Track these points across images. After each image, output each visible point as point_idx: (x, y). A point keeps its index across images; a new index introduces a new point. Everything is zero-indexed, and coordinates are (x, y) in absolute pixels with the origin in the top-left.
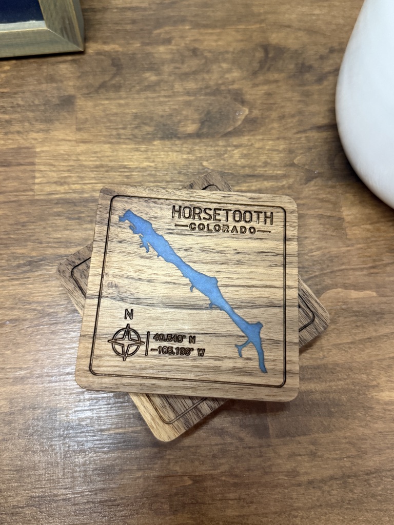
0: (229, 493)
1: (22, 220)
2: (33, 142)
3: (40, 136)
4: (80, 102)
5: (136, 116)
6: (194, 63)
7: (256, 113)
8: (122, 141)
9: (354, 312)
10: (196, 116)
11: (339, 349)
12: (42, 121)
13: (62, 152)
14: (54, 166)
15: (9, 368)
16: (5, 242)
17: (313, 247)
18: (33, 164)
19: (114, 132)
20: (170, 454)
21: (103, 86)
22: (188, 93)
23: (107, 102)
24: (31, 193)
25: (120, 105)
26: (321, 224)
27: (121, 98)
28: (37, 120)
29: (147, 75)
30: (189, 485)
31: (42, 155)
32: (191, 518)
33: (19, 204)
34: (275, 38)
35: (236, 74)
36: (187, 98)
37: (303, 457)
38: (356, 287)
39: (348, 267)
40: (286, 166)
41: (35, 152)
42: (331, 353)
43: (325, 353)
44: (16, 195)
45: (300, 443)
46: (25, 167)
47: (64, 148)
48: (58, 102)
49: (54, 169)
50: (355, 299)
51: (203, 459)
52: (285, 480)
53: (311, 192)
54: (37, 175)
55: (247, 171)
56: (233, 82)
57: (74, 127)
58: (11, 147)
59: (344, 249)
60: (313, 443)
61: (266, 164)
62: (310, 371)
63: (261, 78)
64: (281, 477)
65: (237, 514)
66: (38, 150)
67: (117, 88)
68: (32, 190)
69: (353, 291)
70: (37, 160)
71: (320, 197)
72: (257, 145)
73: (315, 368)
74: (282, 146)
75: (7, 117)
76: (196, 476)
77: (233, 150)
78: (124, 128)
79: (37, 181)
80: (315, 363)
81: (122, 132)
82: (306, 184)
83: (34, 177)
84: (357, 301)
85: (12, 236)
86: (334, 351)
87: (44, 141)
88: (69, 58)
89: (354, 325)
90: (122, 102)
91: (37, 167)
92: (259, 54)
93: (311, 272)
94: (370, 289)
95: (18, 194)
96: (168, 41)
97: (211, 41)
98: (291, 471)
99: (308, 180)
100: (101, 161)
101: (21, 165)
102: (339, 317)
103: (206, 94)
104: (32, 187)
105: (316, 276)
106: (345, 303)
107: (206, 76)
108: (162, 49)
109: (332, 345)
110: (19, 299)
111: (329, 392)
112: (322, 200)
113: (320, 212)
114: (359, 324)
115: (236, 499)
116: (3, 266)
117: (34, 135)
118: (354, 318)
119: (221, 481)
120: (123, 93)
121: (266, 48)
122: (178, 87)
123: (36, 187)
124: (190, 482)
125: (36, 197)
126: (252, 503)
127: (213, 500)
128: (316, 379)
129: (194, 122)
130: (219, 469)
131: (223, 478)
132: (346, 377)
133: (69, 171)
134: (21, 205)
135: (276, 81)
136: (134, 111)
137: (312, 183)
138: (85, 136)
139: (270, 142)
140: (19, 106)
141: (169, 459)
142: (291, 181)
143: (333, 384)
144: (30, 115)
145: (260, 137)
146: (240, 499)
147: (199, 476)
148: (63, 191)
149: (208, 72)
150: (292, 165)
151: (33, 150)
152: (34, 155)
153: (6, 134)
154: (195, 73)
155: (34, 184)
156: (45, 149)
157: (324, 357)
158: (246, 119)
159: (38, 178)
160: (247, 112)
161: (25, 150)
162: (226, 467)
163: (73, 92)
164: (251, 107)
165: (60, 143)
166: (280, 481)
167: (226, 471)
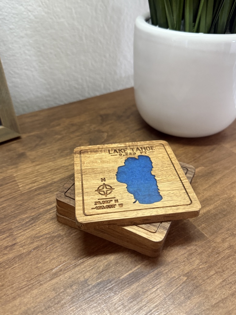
0: (209, 273)
1: (19, 204)
2: (11, 173)
3: (14, 170)
4: (28, 153)
5: (59, 150)
6: (74, 128)
7: (110, 133)
8: (57, 159)
9: (201, 176)
10: (86, 141)
11: (207, 191)
13: (28, 172)
15: (44, 273)
16: (13, 216)
18: (15, 181)
19: (51, 157)
20: (165, 270)
21: (37, 145)
22: (78, 136)
23: (42, 149)
24: (19, 192)
25: (49, 149)
27: (48, 146)
28: (9, 165)
29: (56, 136)
30: (186, 280)
31: (18, 176)
32: (200, 296)
33: (14, 198)
34: (102, 112)
35: (94, 126)
36: (79, 138)
37: (229, 238)
41: (14, 176)
42: (204, 194)
43: (202, 194)
45: (222, 233)
46: (11, 183)
47: (29, 170)
48: (17, 156)
49: (28, 179)
50: (197, 171)
51: (183, 263)
52: (230, 252)
54: (19, 184)
56: (95, 128)
57: (30, 162)
60: (228, 230)
63: (105, 124)
64: (227, 252)
65: (221, 280)
66: (15, 175)
67: (45, 144)
68: (19, 190)
70: (16, 179)
73: (203, 201)
76: (186, 274)
78: (55, 155)
79: (20, 186)
80: (201, 200)
81: (55, 156)
83: (18, 185)
84: (199, 172)
85: (16, 212)
86: (205, 192)
87: (16, 172)
88: (15, 141)
90: (49, 147)
91: (17, 181)
92: (100, 118)
94: (200, 166)
95: (11, 194)
96: (59, 125)
97: (76, 120)
98: (229, 246)
100: (50, 168)
101: (8, 183)
102: (196, 180)
103: (86, 134)
104: (19, 189)
107: (83, 130)
108: (57, 128)
109: (203, 190)
110: (34, 237)
111: (217, 207)
114: (206, 179)
115: (215, 274)
116: (17, 226)
117: (10, 171)
118: (203, 178)
119: (200, 269)
121: (101, 116)
122: (72, 136)
123: (21, 188)
124: (186, 278)
125: (23, 192)
126: (224, 271)
127: (204, 281)
129: (86, 143)
130: (195, 264)
131: (201, 267)
132: (218, 199)
133: (35, 177)
134: (16, 198)
135: (112, 123)
136: (57, 148)
138: (38, 163)
141: (166, 273)
143: (216, 203)
144: (4, 165)
146: (217, 273)
147: (188, 273)
148: (36, 185)
149: (82, 128)
151: (13, 176)
152: (14, 177)
154: (77, 130)
155: (19, 188)
156: (18, 174)
157: (203, 196)
158: (108, 136)
159: (20, 185)
160: (106, 134)
161: (8, 177)
162: (197, 261)
163: (22, 151)
164: (107, 132)
165: (25, 169)
166: (228, 253)
167: (199, 263)
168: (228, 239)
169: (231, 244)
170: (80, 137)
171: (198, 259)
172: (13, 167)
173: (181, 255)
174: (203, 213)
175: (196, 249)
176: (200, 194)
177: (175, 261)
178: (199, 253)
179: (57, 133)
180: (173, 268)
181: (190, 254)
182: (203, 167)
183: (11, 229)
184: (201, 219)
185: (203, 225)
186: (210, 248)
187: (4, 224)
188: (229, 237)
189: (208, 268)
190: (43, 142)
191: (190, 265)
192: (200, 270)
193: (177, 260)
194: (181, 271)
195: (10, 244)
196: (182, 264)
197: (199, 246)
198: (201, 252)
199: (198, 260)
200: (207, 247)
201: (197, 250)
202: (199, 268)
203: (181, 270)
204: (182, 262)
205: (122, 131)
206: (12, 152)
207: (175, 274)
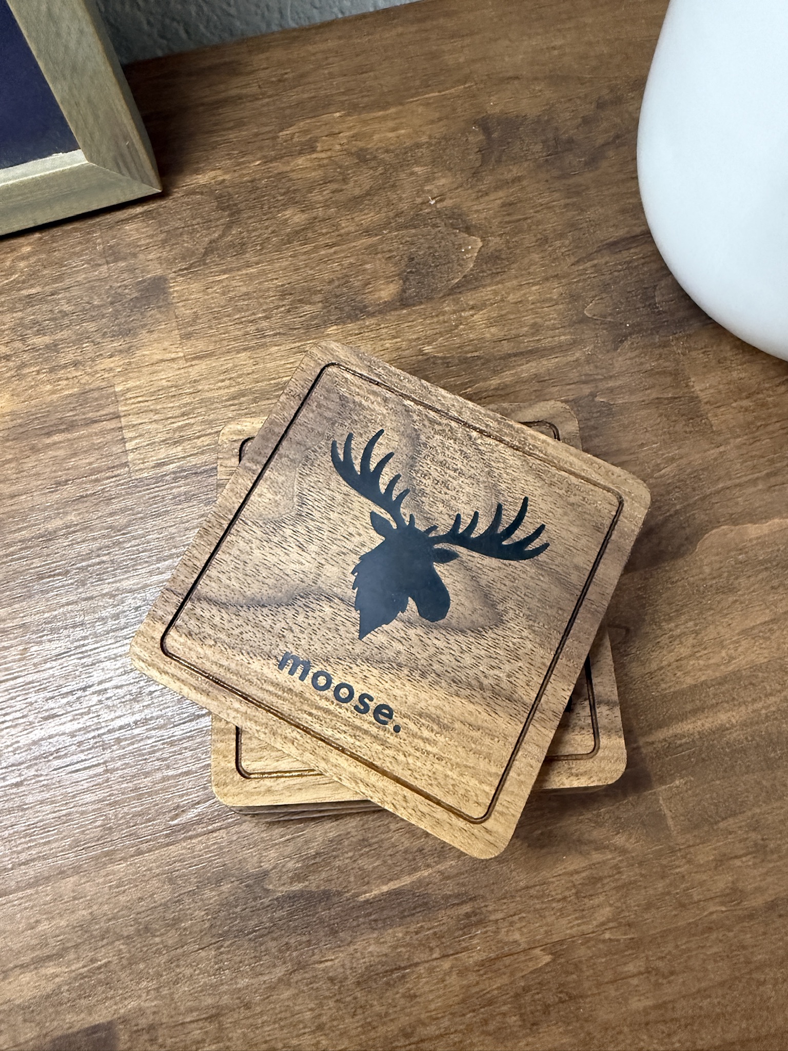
0: (625, 964)
2: (106, 375)
3: (116, 363)
4: (177, 287)
5: (283, 291)
7: (495, 242)
8: (268, 340)
9: (761, 563)
10: (391, 269)
11: (753, 638)
12: (113, 335)
13: (164, 383)
14: (155, 411)
17: (659, 461)
18: (117, 416)
19: (251, 328)
21: (211, 248)
22: (368, 232)
23: (225, 276)
24: (124, 470)
25: (251, 277)
26: (661, 415)
27: (247, 265)
28: (104, 335)
29: (287, 213)
30: (547, 964)
31: (128, 395)
32: (566, 1032)
35: (443, 181)
36: (367, 240)
37: (744, 859)
38: (754, 517)
39: (729, 483)
40: (573, 324)
41: (115, 394)
42: (740, 649)
43: (732, 650)
44: (97, 480)
45: (730, 833)
46: (102, 424)
47: (166, 376)
48: (135, 294)
49: (156, 417)
50: (758, 538)
51: (560, 905)
52: (722, 912)
53: (628, 362)
54: (128, 434)
55: (506, 347)
57: (176, 333)
58: (67, 392)
59: (714, 452)
60: (755, 827)
61: (536, 328)
62: (712, 691)
63: (488, 180)
64: (712, 909)
65: (649, 1003)
66: (118, 389)
67: (240, 248)
68: (126, 464)
69: (749, 525)
70: (121, 408)
71: (647, 367)
72: (511, 298)
73: (720, 684)
74: (556, 290)
75: (47, 339)
76: (554, 944)
77: (472, 316)
78: (266, 318)
79: (128, 445)
80: (718, 674)
81: (265, 324)
82: (616, 349)
83: (123, 441)
84: (762, 543)
86: (746, 644)
87: (125, 372)
88: (139, 210)
89: (767, 588)
90: (251, 271)
91: (124, 420)
92: (476, 138)
94: (779, 514)
95: (99, 476)
96: (310, 147)
97: (385, 131)
98: (728, 891)
99: (619, 341)
100: (239, 384)
101: (93, 422)
103: (400, 227)
104: (124, 458)
105: (677, 512)
106: (741, 550)
107: (393, 196)
108: (301, 161)
109: (739, 634)
111: (757, 723)
112: (652, 373)
113: (655, 393)
114: (775, 583)
115: (641, 973)
117: (107, 363)
118: (765, 574)
119: (604, 941)
120: (249, 256)
121: (485, 124)
122: (347, 226)
123: (131, 456)
124: (548, 958)
126: (672, 973)
127: (599, 985)
128: (727, 702)
129: (389, 280)
130: (595, 919)
131: (607, 936)
132: (779, 687)
133: (183, 415)
135: (518, 179)
137: (627, 344)
138: (200, 345)
139: (535, 288)
140: (65, 314)
141: (497, 922)
142: (588, 349)
143: (758, 705)
144: (91, 327)
145: (515, 282)
146: (649, 972)
147: (561, 942)
148: (181, 455)
149: (394, 187)
150: (584, 320)
151: (111, 390)
152: (116, 398)
153: (52, 370)
154: (370, 193)
155: (125, 452)
156: (130, 384)
157: (731, 658)
158: (481, 259)
159: (132, 439)
160: (479, 244)
161: (96, 395)
162: (606, 912)
163: (159, 270)
164: (484, 234)
165: (155, 368)
166: (714, 916)
167: (609, 921)
168: (738, 863)
169: (740, 885)
170: (375, 240)
171: (611, 905)
172: (117, 344)
173: (564, 874)
174: (699, 732)
175: (616, 867)
176: (723, 646)
177: (538, 888)
178: (623, 886)
179: (291, 198)
180: (521, 911)
181: (593, 878)
184: (683, 756)
185: (677, 782)
186: (663, 878)
188: (746, 855)
189: (628, 947)
190: (235, 232)
191: (577, 919)
192: (601, 946)
193: (545, 886)
194: (542, 930)
196: (554, 905)
198: (630, 883)
199: (608, 909)
200: (655, 870)
201: (619, 873)
202: (602, 937)
203: (545, 928)
204: (559, 901)
205: (542, 242)
206: (123, 264)
207: (522, 935)
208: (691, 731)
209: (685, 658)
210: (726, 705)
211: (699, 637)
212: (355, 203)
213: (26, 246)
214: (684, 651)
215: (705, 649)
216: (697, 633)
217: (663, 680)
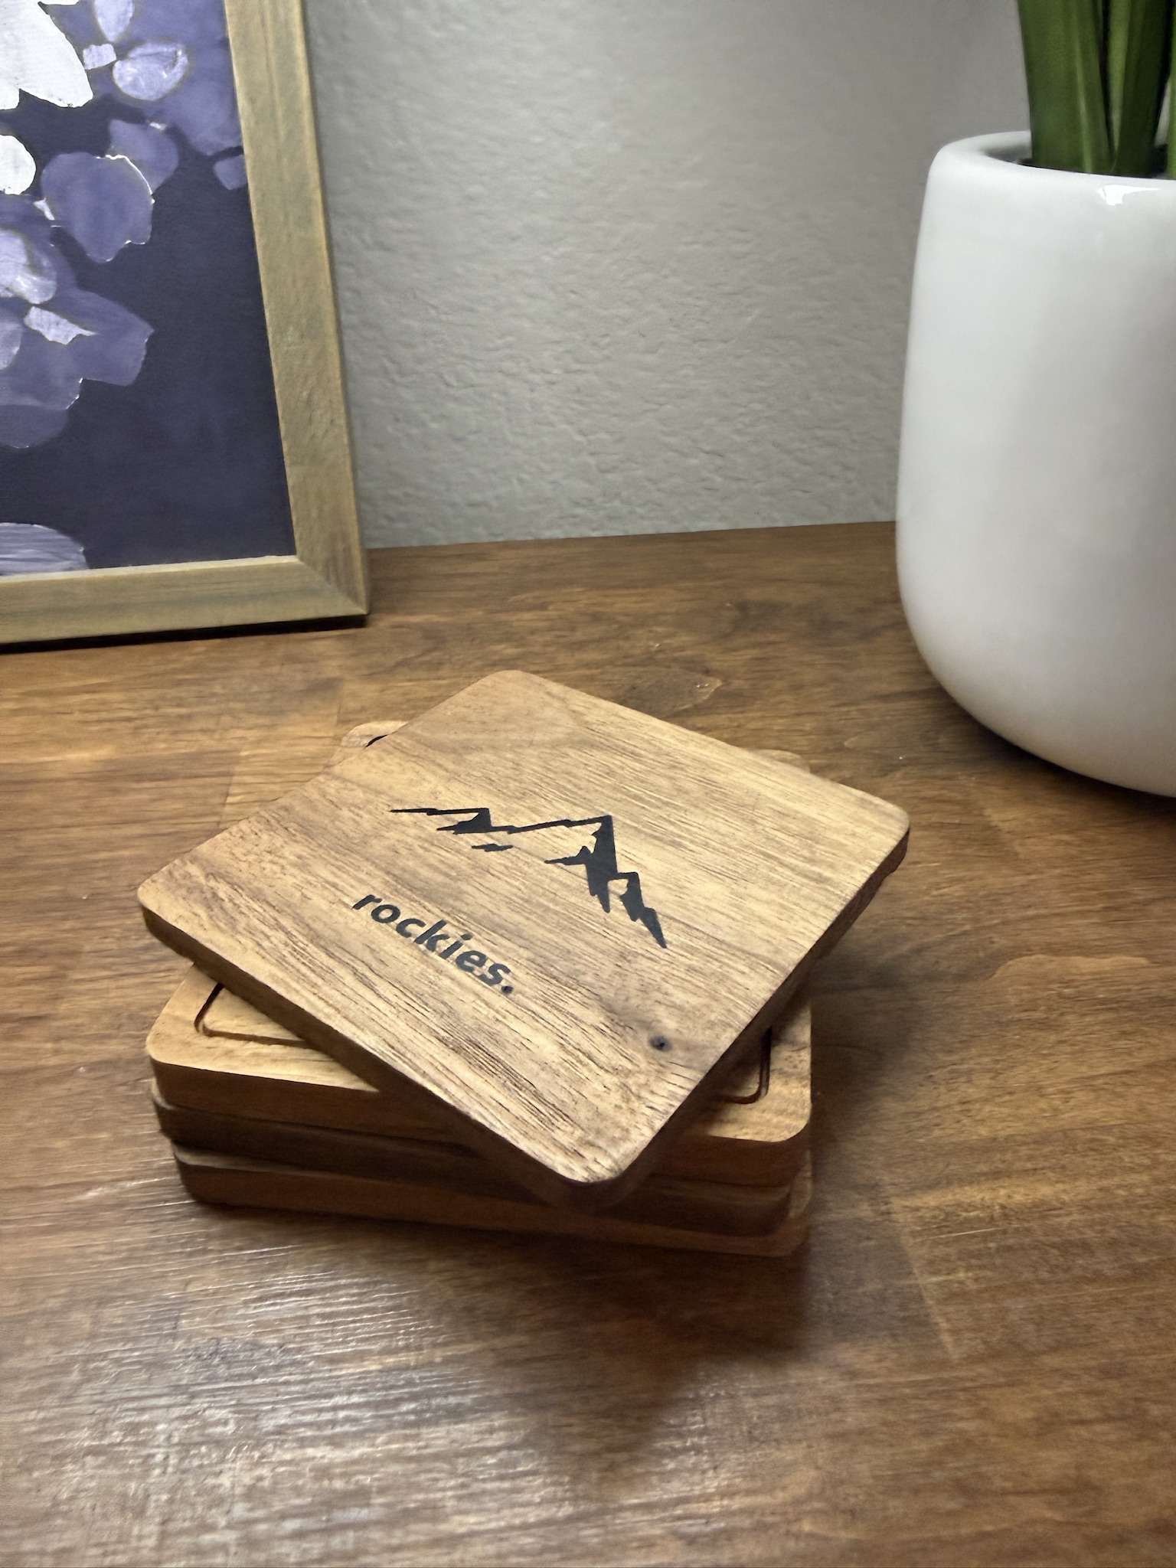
2: (235, 742)
3: (254, 734)
4: (351, 687)
6: (597, 631)
7: (737, 684)
9: (1103, 1002)
12: (260, 714)
13: (300, 754)
14: (278, 775)
17: (938, 880)
18: (230, 775)
21: (403, 664)
22: (587, 665)
23: (409, 684)
24: (216, 819)
25: (435, 687)
26: (942, 838)
27: (439, 678)
28: (250, 713)
31: (255, 760)
33: (181, 838)
34: (758, 594)
35: (684, 638)
36: (588, 672)
37: (1099, 1428)
38: (1085, 950)
39: (1043, 911)
40: (828, 751)
41: (240, 758)
42: (1072, 1103)
43: (1058, 1102)
44: (175, 824)
45: (1067, 1376)
46: (207, 780)
47: (305, 748)
48: (301, 687)
49: (278, 778)
50: (1093, 973)
52: (1057, 1523)
53: (900, 788)
54: (234, 790)
56: (682, 647)
57: (335, 719)
58: (183, 751)
59: (1020, 880)
60: (1118, 1374)
62: (1024, 1151)
63: (740, 641)
64: (1034, 1513)
66: (244, 754)
67: (438, 665)
68: (218, 814)
69: (1078, 958)
70: (239, 769)
71: (926, 794)
72: (752, 725)
73: (1035, 1142)
74: (808, 725)
75: (183, 711)
79: (232, 799)
80: (1034, 1130)
82: (882, 775)
83: (227, 795)
84: (1102, 978)
86: (1081, 1096)
87: (259, 743)
89: (1115, 1032)
90: (441, 682)
91: (236, 779)
92: (730, 614)
93: (949, 927)
94: (1126, 951)
95: (179, 821)
96: (540, 607)
98: (1069, 1484)
99: (886, 769)
101: (200, 776)
102: (1061, 1015)
103: (625, 665)
104: (219, 809)
105: (965, 933)
106: (1068, 984)
107: (626, 645)
108: (527, 616)
109: (1070, 1082)
111: (1110, 1206)
112: (931, 800)
113: (935, 818)
114: (1128, 1027)
117: (240, 733)
119: (797, 1536)
120: (445, 671)
121: (743, 607)
122: (563, 658)
123: (229, 809)
128: (1053, 1170)
130: (784, 1488)
131: (807, 1526)
132: (1147, 1162)
134: (185, 839)
135: (774, 643)
137: (899, 774)
139: (780, 721)
140: (214, 695)
142: (847, 773)
143: (1113, 1181)
144: (237, 706)
145: (759, 714)
149: (627, 638)
150: (840, 749)
151: (235, 754)
152: (237, 761)
153: (175, 733)
154: (599, 640)
155: (224, 804)
156: (261, 752)
157: (1057, 1112)
158: (718, 694)
160: (719, 683)
161: (214, 755)
162: (807, 1479)
163: (337, 674)
164: (726, 677)
165: (298, 742)
166: (1039, 1529)
167: (810, 1497)
168: (1084, 1432)
169: (1093, 1474)
170: (595, 671)
171: (816, 1468)
172: (261, 721)
174: (1003, 1207)
175: (835, 1399)
176: (1042, 1096)
178: (845, 1435)
179: (508, 637)
182: (1143, 961)
183: (74, 954)
185: (961, 1275)
186: (927, 1434)
187: (68, 925)
188: (1098, 1421)
190: (436, 654)
195: (28, 1010)
197: (869, 1388)
198: (861, 1432)
199: (811, 1474)
200: (912, 1416)
201: (838, 1409)
202: (794, 1528)
205: (796, 688)
206: (300, 666)
208: (988, 1202)
209: (976, 1101)
210: (1050, 1174)
211: (1001, 1077)
212: (581, 645)
213: (200, 646)
214: (972, 1092)
215: (1010, 1093)
216: (998, 1073)
217: (937, 1125)
